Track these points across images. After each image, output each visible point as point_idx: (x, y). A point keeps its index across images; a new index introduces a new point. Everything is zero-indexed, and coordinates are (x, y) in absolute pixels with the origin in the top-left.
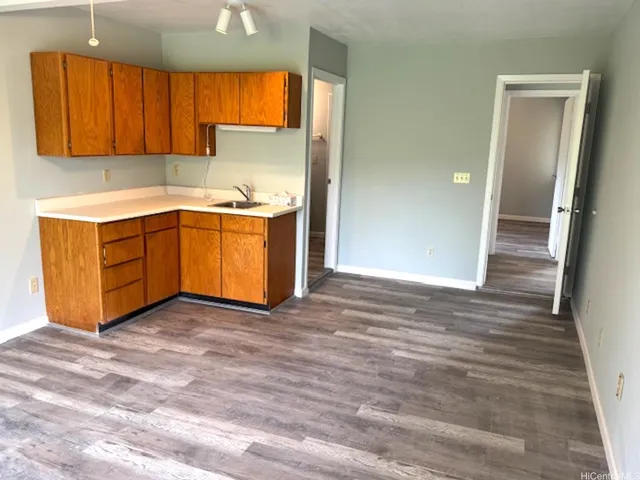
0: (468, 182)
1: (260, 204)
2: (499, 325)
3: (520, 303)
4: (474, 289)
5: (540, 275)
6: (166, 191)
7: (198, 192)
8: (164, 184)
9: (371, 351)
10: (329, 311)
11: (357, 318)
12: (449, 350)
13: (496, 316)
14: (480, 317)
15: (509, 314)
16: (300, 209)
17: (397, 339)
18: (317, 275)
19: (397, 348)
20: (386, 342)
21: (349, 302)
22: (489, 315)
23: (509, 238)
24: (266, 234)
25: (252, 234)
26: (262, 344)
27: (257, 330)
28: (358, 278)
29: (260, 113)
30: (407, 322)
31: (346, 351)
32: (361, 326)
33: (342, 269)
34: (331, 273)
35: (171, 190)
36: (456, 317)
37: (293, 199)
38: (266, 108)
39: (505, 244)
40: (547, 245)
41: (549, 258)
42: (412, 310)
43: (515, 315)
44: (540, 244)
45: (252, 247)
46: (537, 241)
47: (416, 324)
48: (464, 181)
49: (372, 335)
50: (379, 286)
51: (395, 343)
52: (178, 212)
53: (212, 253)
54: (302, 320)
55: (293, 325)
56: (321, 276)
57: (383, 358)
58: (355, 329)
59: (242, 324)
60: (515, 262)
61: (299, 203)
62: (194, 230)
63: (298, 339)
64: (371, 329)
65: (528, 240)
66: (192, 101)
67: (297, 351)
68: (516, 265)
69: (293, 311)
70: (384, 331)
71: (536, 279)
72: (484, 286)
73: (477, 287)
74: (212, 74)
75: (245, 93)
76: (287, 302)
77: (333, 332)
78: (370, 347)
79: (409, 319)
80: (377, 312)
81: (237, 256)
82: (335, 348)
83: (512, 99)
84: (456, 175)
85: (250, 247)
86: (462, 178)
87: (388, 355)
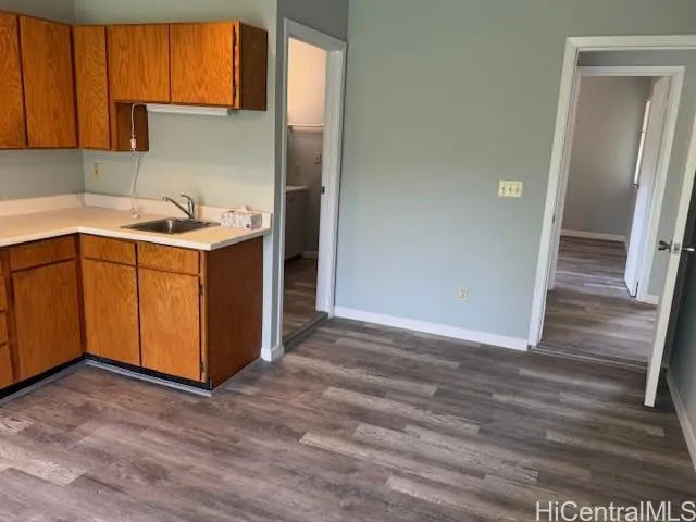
0: (519, 195)
1: (207, 225)
2: (563, 420)
3: (592, 376)
4: (525, 349)
5: (619, 328)
6: (82, 201)
7: (124, 204)
8: (81, 190)
9: (352, 479)
10: (304, 390)
11: (344, 404)
12: (481, 475)
13: (556, 402)
14: (532, 404)
15: (576, 399)
16: (268, 232)
17: (399, 452)
18: (301, 323)
19: (397, 473)
20: (382, 458)
21: (340, 371)
22: (548, 401)
23: (573, 263)
24: (202, 274)
25: (181, 274)
26: (177, 460)
27: (179, 431)
28: (360, 327)
29: (200, 87)
30: (420, 415)
31: (312, 479)
32: (346, 422)
33: (341, 312)
34: (324, 320)
35: (90, 199)
36: (496, 406)
37: (256, 220)
38: (207, 79)
39: (568, 274)
40: (623, 275)
41: (626, 296)
42: (430, 389)
43: (585, 402)
44: (614, 274)
45: (182, 294)
46: (610, 270)
47: (434, 419)
48: (514, 194)
49: (361, 443)
50: (389, 341)
51: (397, 461)
52: (77, 236)
53: (126, 300)
54: (259, 408)
55: (240, 418)
56: (306, 326)
57: (370, 497)
58: (336, 428)
59: (161, 416)
60: (582, 304)
61: (266, 224)
62: (100, 264)
63: (240, 452)
64: (362, 429)
65: (599, 268)
66: (104, 69)
67: (230, 477)
68: (583, 308)
69: (249, 390)
70: (381, 433)
71: (614, 335)
72: (539, 345)
73: (529, 347)
74: (130, 27)
75: (177, 56)
76: (245, 371)
77: (298, 436)
78: (352, 470)
79: (424, 407)
80: (378, 392)
81: (160, 306)
82: (293, 473)
83: (583, 78)
84: (502, 184)
85: (178, 293)
86: (510, 189)
87: (379, 488)
